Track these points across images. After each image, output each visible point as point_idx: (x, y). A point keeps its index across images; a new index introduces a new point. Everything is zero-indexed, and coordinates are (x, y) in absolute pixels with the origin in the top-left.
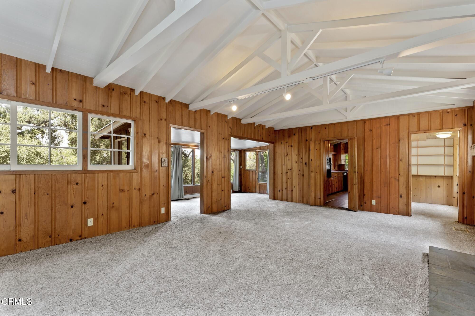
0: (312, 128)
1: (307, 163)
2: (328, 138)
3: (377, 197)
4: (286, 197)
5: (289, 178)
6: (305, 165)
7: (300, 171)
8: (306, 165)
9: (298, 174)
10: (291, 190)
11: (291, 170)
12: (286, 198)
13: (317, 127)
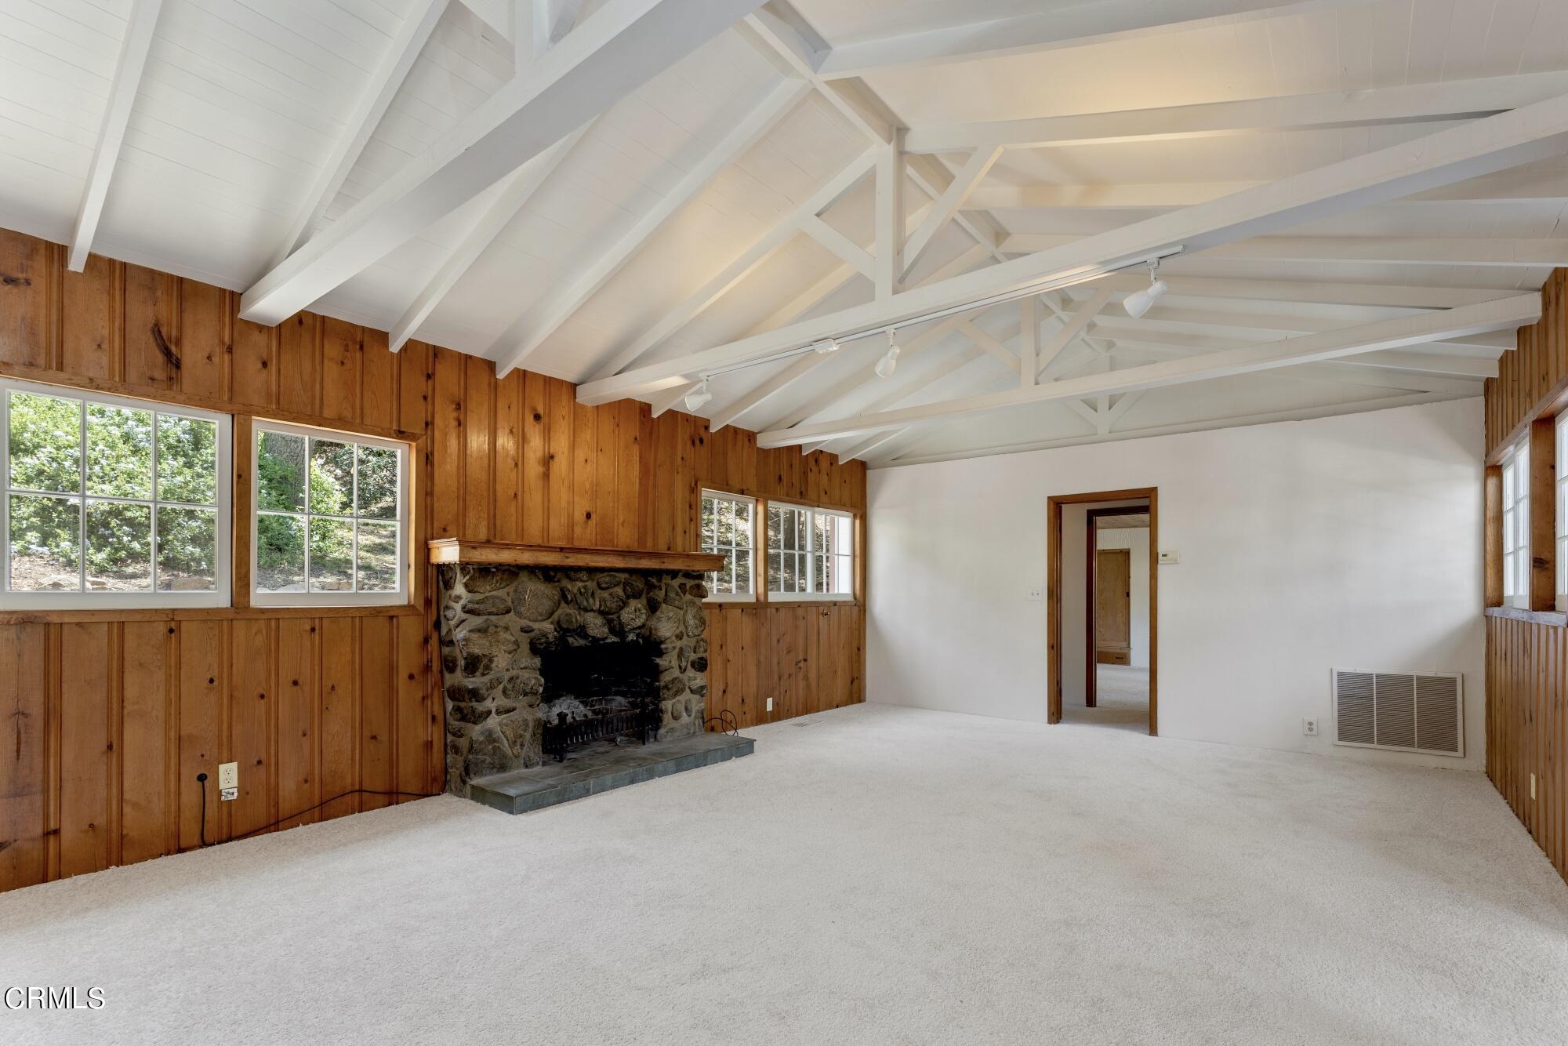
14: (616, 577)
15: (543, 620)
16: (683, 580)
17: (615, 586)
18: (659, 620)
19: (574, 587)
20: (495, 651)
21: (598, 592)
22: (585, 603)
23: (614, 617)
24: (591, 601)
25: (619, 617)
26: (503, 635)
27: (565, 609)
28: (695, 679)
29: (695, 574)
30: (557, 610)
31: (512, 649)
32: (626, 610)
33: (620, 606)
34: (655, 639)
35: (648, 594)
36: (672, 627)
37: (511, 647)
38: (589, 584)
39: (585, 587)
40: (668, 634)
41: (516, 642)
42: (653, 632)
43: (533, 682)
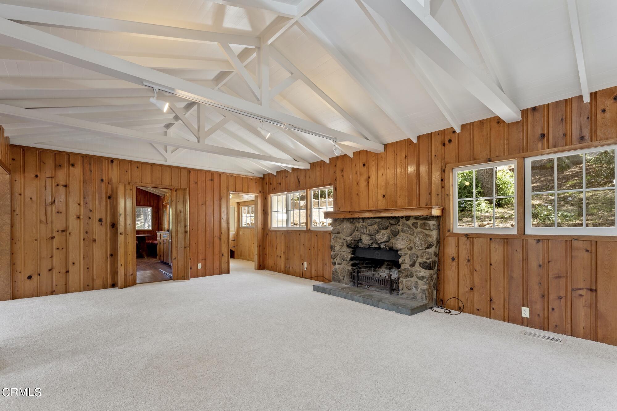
0: (112, 162)
1: (104, 220)
2: (142, 183)
3: (203, 259)
4: (52, 285)
5: (60, 248)
6: (98, 223)
7: (87, 233)
8: (100, 223)
9: (84, 239)
10: (64, 271)
11: (64, 233)
12: (52, 287)
13: (121, 162)
14: (374, 220)
15: (349, 236)
16: (415, 221)
17: (374, 224)
18: (397, 240)
19: (359, 225)
20: (336, 245)
21: (368, 227)
22: (362, 231)
23: (373, 237)
24: (365, 230)
25: (375, 237)
26: (338, 240)
27: (356, 233)
28: (420, 272)
29: (421, 217)
30: (353, 233)
31: (341, 245)
32: (378, 234)
33: (375, 232)
34: (394, 248)
35: (390, 228)
36: (406, 244)
37: (341, 244)
38: (364, 224)
39: (362, 225)
40: (402, 247)
41: (343, 243)
42: (394, 245)
43: (346, 257)
